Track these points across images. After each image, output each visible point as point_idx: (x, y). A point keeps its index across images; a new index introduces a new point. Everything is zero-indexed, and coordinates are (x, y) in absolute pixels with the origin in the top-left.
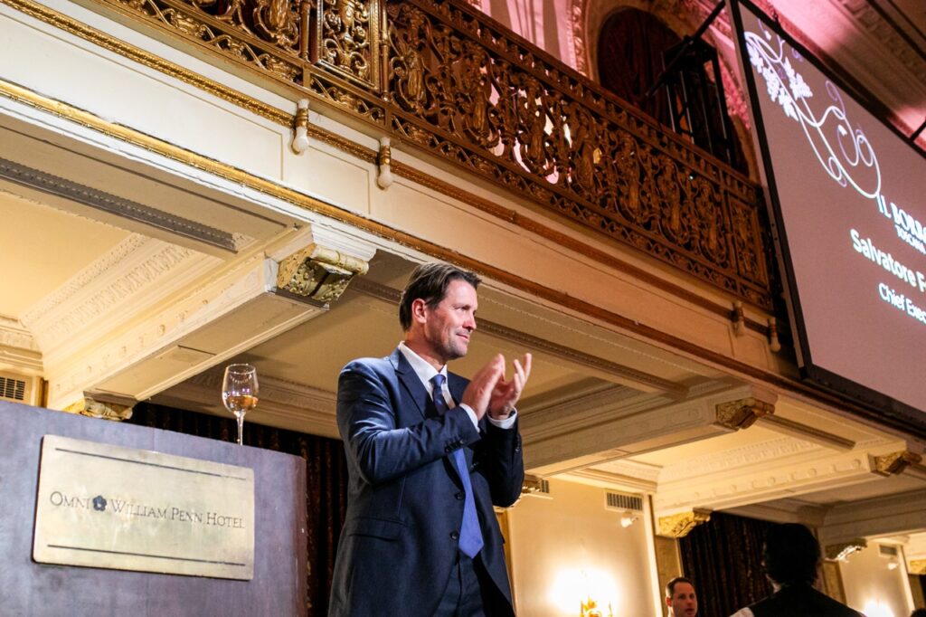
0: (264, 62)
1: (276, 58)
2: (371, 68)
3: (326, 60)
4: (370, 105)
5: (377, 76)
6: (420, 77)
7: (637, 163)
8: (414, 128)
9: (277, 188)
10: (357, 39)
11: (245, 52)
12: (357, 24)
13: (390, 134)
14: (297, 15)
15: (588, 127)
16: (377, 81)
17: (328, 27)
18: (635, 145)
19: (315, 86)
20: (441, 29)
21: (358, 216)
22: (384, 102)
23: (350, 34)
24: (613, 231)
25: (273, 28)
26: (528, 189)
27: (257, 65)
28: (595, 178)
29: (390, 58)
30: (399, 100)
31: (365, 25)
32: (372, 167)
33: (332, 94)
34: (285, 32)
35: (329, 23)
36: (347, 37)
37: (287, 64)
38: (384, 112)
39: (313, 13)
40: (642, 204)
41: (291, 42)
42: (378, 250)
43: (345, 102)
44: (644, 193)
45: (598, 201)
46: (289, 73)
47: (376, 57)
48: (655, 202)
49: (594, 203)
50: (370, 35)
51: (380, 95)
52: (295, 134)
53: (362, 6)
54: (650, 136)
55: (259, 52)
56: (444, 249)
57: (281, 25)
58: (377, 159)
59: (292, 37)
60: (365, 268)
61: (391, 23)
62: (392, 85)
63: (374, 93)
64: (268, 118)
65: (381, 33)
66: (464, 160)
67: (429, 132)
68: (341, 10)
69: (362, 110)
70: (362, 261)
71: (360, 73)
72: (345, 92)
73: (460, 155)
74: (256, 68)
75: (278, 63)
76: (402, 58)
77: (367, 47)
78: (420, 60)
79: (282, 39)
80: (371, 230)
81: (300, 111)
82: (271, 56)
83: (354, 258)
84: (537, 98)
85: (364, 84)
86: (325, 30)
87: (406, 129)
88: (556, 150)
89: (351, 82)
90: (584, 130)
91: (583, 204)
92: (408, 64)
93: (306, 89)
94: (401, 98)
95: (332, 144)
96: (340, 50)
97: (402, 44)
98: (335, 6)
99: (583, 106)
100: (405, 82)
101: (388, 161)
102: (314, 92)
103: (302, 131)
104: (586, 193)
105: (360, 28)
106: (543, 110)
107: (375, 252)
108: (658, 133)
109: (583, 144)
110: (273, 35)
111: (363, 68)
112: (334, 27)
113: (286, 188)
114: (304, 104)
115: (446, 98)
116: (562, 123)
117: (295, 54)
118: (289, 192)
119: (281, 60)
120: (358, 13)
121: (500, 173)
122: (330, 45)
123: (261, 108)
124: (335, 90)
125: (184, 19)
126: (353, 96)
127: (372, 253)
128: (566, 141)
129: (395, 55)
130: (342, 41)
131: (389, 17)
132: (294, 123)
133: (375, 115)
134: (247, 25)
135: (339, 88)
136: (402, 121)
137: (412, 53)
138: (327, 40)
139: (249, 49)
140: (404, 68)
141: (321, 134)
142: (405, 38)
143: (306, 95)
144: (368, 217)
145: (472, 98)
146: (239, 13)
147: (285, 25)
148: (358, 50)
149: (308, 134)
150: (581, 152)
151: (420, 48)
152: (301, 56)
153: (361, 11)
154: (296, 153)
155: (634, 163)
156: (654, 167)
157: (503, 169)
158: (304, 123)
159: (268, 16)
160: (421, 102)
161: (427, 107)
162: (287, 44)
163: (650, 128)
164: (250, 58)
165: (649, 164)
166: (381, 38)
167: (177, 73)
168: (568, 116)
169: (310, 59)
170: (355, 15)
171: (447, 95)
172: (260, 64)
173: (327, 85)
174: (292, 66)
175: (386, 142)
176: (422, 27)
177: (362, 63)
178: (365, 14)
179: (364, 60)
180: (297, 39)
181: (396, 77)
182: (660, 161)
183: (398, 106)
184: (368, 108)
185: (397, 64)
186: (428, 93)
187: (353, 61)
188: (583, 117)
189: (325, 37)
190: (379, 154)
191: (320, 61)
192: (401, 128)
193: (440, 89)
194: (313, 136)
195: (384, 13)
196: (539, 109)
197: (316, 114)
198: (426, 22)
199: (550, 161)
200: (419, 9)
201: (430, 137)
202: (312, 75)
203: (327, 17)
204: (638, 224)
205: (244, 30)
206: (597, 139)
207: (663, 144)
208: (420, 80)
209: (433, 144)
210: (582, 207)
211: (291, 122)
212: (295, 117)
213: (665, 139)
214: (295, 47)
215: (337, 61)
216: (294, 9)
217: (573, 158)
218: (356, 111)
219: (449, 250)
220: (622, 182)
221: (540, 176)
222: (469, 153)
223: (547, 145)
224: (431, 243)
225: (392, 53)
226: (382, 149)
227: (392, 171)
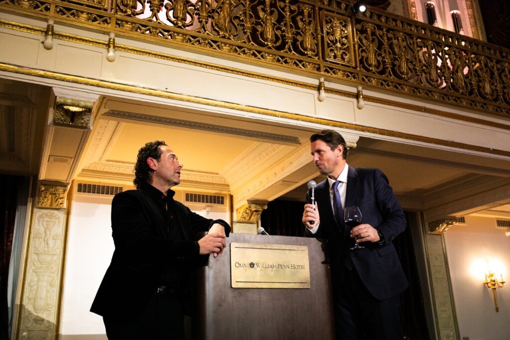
0: (303, 65)
1: (308, 62)
2: (351, 56)
3: (330, 58)
4: (351, 73)
5: (353, 59)
6: (374, 54)
7: (489, 70)
8: (372, 79)
9: (314, 119)
10: (343, 44)
11: (295, 63)
12: (342, 38)
13: (361, 84)
14: (316, 41)
15: (460, 59)
16: (354, 62)
17: (330, 42)
18: (487, 61)
19: (326, 71)
20: (382, 30)
21: (350, 124)
22: (358, 71)
23: (340, 43)
24: (476, 106)
25: (306, 49)
26: (430, 95)
27: (300, 68)
28: (465, 82)
29: (359, 49)
30: (364, 67)
31: (346, 37)
32: (355, 100)
33: (334, 72)
34: (311, 50)
35: (330, 40)
36: (339, 45)
37: (313, 63)
38: (358, 74)
39: (322, 37)
40: (492, 89)
41: (314, 54)
42: (360, 137)
43: (340, 75)
44: (493, 84)
45: (467, 94)
46: (314, 67)
47: (352, 50)
48: (499, 87)
49: (466, 95)
50: (349, 41)
51: (355, 68)
52: (319, 93)
53: (344, 29)
54: (495, 54)
55: (300, 61)
56: (391, 131)
57: (309, 47)
58: (357, 96)
59: (314, 51)
60: (355, 145)
61: (358, 33)
62: (361, 61)
63: (353, 68)
64: (308, 88)
65: (353, 39)
66: (397, 88)
67: (380, 79)
68: (335, 33)
69: (348, 76)
70: (353, 143)
71: (346, 60)
72: (339, 70)
73: (396, 87)
74: (300, 69)
75: (309, 64)
76: (364, 48)
77: (348, 47)
78: (373, 46)
79: (310, 53)
80: (356, 129)
81: (320, 83)
82: (306, 62)
83: (350, 142)
84: (432, 49)
85: (348, 65)
86: (328, 44)
87: (369, 80)
88: (443, 73)
89: (342, 65)
90: (458, 60)
91: (459, 96)
92: (367, 50)
93: (322, 73)
94: (366, 66)
95: (336, 94)
96: (336, 52)
97: (364, 41)
98: (332, 32)
99: (457, 48)
100: (367, 59)
101: (361, 97)
102: (326, 74)
103: (322, 92)
104: (461, 91)
105: (344, 39)
106: (437, 54)
107: (359, 138)
108: (499, 51)
109: (458, 67)
110: (306, 53)
111: (346, 57)
112: (332, 41)
113: (317, 118)
114: (322, 80)
115: (387, 61)
116: (446, 59)
117: (316, 58)
118: (319, 120)
119: (310, 63)
120: (343, 32)
121: (416, 90)
122: (332, 50)
123: (304, 85)
124: (335, 70)
125: (269, 55)
126: (343, 71)
127: (357, 138)
128: (449, 68)
129: (362, 47)
130: (336, 47)
131: (357, 30)
132: (319, 88)
133: (354, 77)
134: (295, 51)
135: (336, 69)
136: (367, 77)
137: (369, 45)
138: (330, 48)
139: (297, 61)
140: (366, 52)
141: (331, 90)
142: (366, 38)
143: (323, 75)
144: (354, 123)
145: (399, 58)
146: (291, 47)
147: (311, 47)
148: (344, 49)
149: (325, 92)
150: (457, 71)
151: (373, 41)
152: (319, 59)
153: (344, 31)
154: (320, 101)
155: (487, 70)
156: (498, 69)
157: (417, 88)
158: (323, 88)
159: (303, 44)
160: (375, 66)
161: (378, 68)
162: (312, 55)
163: (495, 51)
164: (297, 65)
165: (495, 69)
166: (354, 41)
167: (268, 78)
168: (449, 55)
169: (323, 59)
170: (341, 34)
171: (387, 59)
172: (302, 67)
173: (331, 69)
174: (315, 64)
175: (360, 88)
176: (373, 31)
177: (346, 55)
178: (346, 32)
179: (347, 53)
180: (316, 52)
181: (363, 57)
182: (502, 66)
183: (364, 71)
184: (350, 74)
185: (363, 51)
186: (378, 61)
187: (342, 55)
188: (457, 54)
189: (329, 46)
190: (357, 94)
191: (327, 59)
192: (366, 80)
193: (384, 58)
194: (328, 92)
195: (355, 29)
196: (434, 55)
197: (328, 82)
198: (374, 28)
199: (441, 79)
200: (371, 23)
201: (380, 81)
202: (324, 66)
203: (328, 38)
204: (490, 100)
205: (294, 54)
206: (466, 62)
207: (503, 57)
208: (374, 56)
209: (382, 84)
210: (459, 98)
211: (317, 88)
212: (319, 86)
213: (504, 54)
214: (316, 55)
215: (335, 57)
216: (314, 38)
217: (453, 75)
218: (345, 77)
219: (393, 131)
220: (480, 81)
221: (436, 88)
222: (400, 85)
223: (439, 71)
224: (384, 130)
225: (360, 47)
226: (358, 91)
227: (364, 100)
